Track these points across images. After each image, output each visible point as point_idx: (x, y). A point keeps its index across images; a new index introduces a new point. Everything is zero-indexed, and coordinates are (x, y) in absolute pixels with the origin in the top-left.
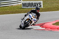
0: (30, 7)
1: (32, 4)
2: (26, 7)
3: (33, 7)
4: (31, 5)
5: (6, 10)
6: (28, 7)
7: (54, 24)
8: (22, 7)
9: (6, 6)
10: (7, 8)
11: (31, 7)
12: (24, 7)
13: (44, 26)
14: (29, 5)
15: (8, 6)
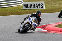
0: (31, 8)
1: (34, 5)
2: (27, 8)
3: (34, 8)
4: (32, 6)
5: (6, 11)
6: (30, 8)
7: (56, 26)
8: (23, 8)
9: (7, 7)
10: (7, 9)
11: (33, 8)
12: (25, 8)
13: (46, 28)
14: (30, 6)
15: (8, 7)
